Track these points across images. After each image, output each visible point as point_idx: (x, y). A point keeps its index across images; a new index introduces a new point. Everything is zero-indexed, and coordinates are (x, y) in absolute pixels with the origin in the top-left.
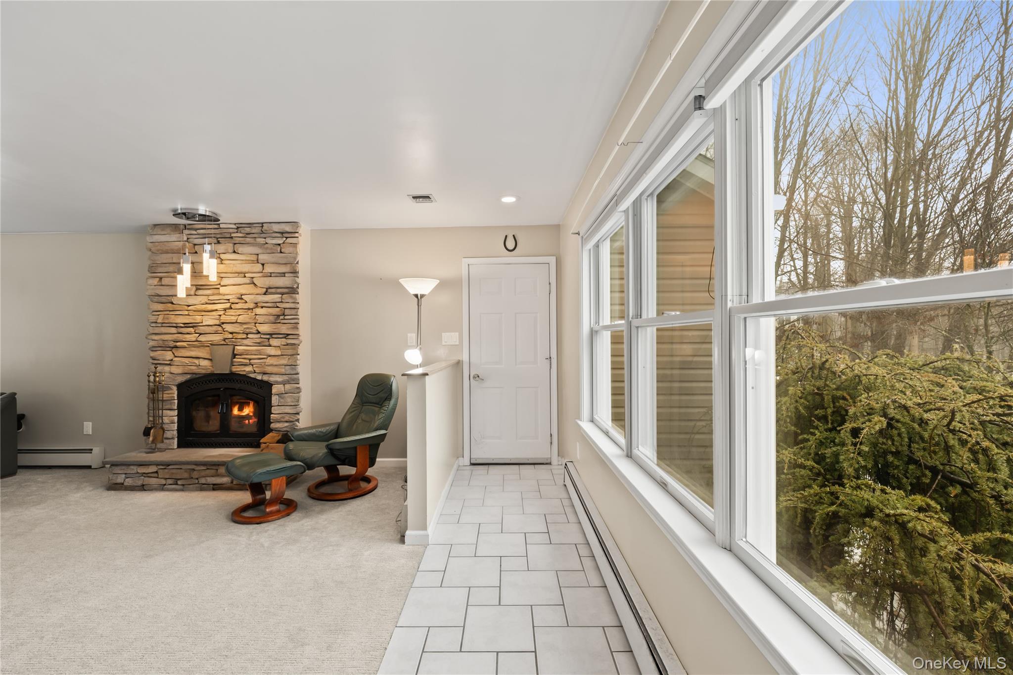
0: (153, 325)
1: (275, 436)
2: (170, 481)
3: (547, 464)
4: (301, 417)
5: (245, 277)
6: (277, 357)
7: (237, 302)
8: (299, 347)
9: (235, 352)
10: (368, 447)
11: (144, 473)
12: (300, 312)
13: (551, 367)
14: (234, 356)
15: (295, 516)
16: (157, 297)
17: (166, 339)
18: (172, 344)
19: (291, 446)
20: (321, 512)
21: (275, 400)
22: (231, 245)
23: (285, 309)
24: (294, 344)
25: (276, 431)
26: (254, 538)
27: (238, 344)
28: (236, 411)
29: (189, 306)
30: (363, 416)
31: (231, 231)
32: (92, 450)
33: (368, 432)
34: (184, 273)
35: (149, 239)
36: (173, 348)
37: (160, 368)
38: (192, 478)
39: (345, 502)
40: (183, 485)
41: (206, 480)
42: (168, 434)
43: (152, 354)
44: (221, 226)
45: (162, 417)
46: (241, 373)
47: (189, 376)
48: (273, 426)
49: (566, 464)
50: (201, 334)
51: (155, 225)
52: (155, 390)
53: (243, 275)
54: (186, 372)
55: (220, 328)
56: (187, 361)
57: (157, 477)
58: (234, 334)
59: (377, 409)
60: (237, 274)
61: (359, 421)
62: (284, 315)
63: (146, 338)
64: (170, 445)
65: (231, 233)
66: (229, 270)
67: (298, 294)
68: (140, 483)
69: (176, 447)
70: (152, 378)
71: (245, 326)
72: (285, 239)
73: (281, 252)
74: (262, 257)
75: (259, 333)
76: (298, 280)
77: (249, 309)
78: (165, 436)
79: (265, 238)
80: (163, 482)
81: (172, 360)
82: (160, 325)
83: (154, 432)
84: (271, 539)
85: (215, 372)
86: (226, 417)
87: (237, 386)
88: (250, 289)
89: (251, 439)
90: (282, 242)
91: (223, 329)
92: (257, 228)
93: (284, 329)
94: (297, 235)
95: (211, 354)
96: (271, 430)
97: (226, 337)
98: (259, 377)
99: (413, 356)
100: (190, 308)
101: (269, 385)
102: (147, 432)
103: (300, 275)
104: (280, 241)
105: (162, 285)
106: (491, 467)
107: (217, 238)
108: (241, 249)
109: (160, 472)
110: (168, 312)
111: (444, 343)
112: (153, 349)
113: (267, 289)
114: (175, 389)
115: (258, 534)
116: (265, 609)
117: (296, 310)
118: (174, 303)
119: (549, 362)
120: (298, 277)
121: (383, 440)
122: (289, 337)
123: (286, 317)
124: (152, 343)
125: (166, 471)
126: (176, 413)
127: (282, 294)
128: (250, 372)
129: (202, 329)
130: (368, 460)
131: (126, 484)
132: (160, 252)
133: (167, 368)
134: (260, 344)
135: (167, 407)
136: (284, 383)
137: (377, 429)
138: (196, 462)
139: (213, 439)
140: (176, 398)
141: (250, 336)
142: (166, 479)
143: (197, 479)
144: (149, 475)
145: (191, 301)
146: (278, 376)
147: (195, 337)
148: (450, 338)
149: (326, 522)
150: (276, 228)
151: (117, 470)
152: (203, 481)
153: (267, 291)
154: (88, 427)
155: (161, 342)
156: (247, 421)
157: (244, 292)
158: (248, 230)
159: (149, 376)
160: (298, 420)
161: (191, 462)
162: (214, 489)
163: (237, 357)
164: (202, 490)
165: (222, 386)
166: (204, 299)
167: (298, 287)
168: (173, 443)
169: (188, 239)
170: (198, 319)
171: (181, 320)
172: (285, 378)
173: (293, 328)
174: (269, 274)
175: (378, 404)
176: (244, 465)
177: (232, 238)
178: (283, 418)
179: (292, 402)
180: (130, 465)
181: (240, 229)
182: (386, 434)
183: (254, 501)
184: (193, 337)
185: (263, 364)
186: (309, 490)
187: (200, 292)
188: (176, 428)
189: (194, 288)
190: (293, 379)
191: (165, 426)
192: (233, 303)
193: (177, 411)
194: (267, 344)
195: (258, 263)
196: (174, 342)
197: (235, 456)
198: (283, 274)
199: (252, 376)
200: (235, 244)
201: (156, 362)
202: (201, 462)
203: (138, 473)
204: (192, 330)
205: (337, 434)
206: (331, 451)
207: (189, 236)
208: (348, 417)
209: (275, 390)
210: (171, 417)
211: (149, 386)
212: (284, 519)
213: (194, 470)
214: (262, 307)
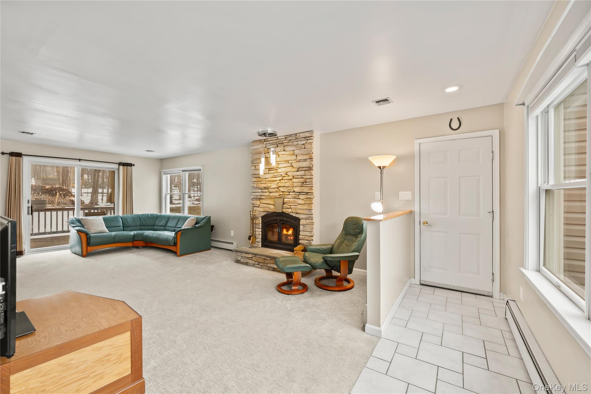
0: (253, 188)
1: (301, 247)
2: (256, 263)
3: (488, 296)
4: (314, 238)
5: (288, 163)
6: (303, 205)
7: (285, 176)
8: (313, 200)
9: (284, 202)
10: (347, 262)
11: (248, 257)
12: (314, 180)
13: (493, 219)
14: (284, 203)
15: (306, 294)
16: (254, 175)
17: (257, 195)
18: (259, 197)
19: (307, 254)
20: (320, 295)
21: (301, 228)
22: (283, 147)
23: (306, 179)
24: (310, 198)
25: (302, 244)
26: (284, 302)
27: (285, 197)
28: (285, 232)
29: (266, 179)
30: (346, 242)
31: (283, 140)
32: (233, 243)
33: (348, 253)
34: (262, 163)
35: (252, 148)
36: (260, 199)
37: (255, 208)
38: (265, 263)
39: (333, 292)
40: (261, 266)
41: (270, 265)
42: (258, 240)
43: (253, 202)
44: (279, 138)
45: (255, 231)
46: (287, 212)
47: (265, 213)
48: (300, 241)
49: (508, 302)
50: (270, 192)
51: (254, 141)
52: (253, 219)
53: (287, 162)
54: (265, 211)
55: (278, 190)
56: (265, 205)
57: (252, 260)
58: (284, 193)
59: (354, 239)
60: (285, 162)
61: (344, 245)
62: (306, 182)
63: (250, 194)
64: (258, 245)
65: (283, 141)
66: (282, 160)
67: (313, 170)
68: (246, 262)
69: (261, 246)
70: (252, 213)
71: (288, 188)
72: (306, 141)
73: (305, 148)
74: (296, 152)
75: (294, 192)
76: (313, 163)
77: (290, 179)
78: (256, 240)
79: (297, 142)
80: (254, 263)
81: (259, 205)
82: (255, 188)
83: (252, 238)
84: (291, 305)
85: (276, 212)
86: (280, 234)
87: (285, 219)
88: (290, 169)
89: (290, 247)
90: (305, 142)
91: (279, 190)
92: (294, 137)
93: (306, 190)
94: (312, 138)
95: (274, 202)
96: (300, 244)
97: (280, 194)
98: (294, 215)
99: (377, 207)
100: (266, 180)
101: (298, 220)
102: (249, 239)
103: (314, 160)
104: (304, 142)
105: (256, 169)
106: (436, 288)
107: (277, 144)
108: (287, 148)
109: (253, 257)
110: (258, 182)
111: (400, 199)
112: (253, 199)
113: (298, 168)
114: (260, 218)
115: (286, 301)
116: (279, 348)
117: (311, 179)
118: (260, 177)
119: (492, 215)
120: (313, 161)
121: (357, 259)
122: (309, 194)
123: (307, 183)
124: (253, 197)
125: (255, 257)
126: (261, 230)
127: (305, 171)
128: (290, 212)
129: (271, 190)
130: (347, 270)
131: (241, 261)
132: (255, 154)
133: (257, 209)
134: (295, 198)
135: (257, 227)
136: (306, 219)
137: (353, 252)
138: (266, 255)
139: (275, 245)
140: (261, 223)
141: (291, 193)
142: (255, 261)
143: (267, 264)
144: (249, 258)
145: (267, 176)
146: (303, 215)
147: (268, 194)
148: (405, 195)
149: (321, 303)
150: (302, 135)
151: (239, 254)
152: (269, 265)
153: (298, 170)
154: (232, 233)
155: (255, 196)
156: (290, 237)
157: (288, 171)
158: (290, 138)
159: (251, 212)
160: (312, 240)
161: (264, 255)
162: (273, 271)
163: (285, 204)
164: (269, 270)
165: (279, 218)
166: (272, 175)
167: (313, 167)
168: (260, 244)
169: (266, 146)
170: (269, 185)
171: (263, 186)
172: (306, 216)
173: (310, 189)
174: (299, 161)
175: (355, 236)
176: (283, 261)
177: (283, 143)
178: (305, 238)
179: (310, 230)
180: (243, 253)
181: (286, 138)
182: (358, 255)
183: (288, 281)
184: (267, 194)
185: (296, 208)
186: (315, 281)
187: (270, 172)
188: (261, 237)
189: (268, 170)
190: (310, 217)
191: (256, 236)
192: (283, 177)
193: (261, 229)
194: (298, 198)
195: (294, 155)
196: (260, 196)
197: (283, 255)
198: (305, 160)
199: (291, 214)
200: (285, 146)
201: (254, 205)
202: (268, 256)
203: (245, 257)
204: (267, 190)
205: (331, 251)
206: (326, 261)
207: (266, 145)
208: (338, 241)
209: (302, 222)
210: (259, 232)
211: (251, 216)
212: (299, 295)
213: (266, 259)
214: (296, 178)
